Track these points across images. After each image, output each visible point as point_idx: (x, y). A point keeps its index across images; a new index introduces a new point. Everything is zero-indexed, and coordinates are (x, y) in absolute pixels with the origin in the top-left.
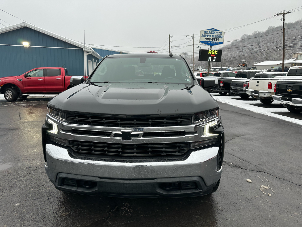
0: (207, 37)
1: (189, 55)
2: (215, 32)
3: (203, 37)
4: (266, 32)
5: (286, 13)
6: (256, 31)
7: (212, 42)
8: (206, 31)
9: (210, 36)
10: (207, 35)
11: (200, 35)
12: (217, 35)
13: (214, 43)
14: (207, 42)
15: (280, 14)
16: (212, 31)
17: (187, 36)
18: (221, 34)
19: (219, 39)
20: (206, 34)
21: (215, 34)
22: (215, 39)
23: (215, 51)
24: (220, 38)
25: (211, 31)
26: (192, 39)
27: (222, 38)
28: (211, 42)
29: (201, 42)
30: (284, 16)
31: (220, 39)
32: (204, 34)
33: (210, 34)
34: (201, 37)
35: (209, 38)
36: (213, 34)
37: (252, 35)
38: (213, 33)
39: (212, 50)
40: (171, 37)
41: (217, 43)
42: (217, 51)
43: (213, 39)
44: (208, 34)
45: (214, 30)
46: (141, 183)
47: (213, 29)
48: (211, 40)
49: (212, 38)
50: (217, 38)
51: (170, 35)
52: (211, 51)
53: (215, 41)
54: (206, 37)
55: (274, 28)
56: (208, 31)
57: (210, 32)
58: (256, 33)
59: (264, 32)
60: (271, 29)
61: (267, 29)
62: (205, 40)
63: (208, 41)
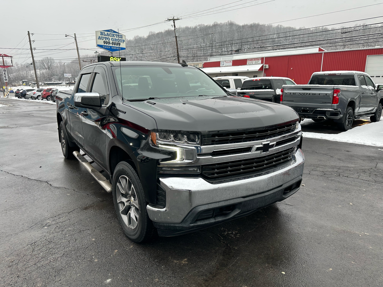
0: (106, 40)
1: (55, 62)
2: (114, 34)
3: (100, 39)
4: (147, 38)
5: (176, 20)
6: (137, 35)
7: (113, 47)
8: (103, 32)
9: (109, 39)
10: (105, 38)
11: (96, 37)
12: (117, 38)
13: (115, 48)
14: (106, 46)
15: (170, 20)
16: (111, 33)
17: (66, 36)
18: (122, 38)
19: (119, 44)
20: (103, 36)
21: (115, 37)
22: (115, 44)
23: (118, 58)
24: (121, 42)
25: (109, 33)
26: (75, 41)
27: (123, 42)
28: (111, 47)
29: (99, 46)
30: (174, 23)
31: (121, 44)
32: (101, 36)
33: (109, 36)
34: (98, 39)
35: (108, 41)
36: (112, 37)
37: (132, 40)
38: (112, 35)
39: (114, 57)
40: (31, 35)
41: (118, 49)
42: (120, 58)
43: (113, 43)
44: (106, 36)
45: (112, 32)
46: (276, 192)
47: (111, 30)
48: (111, 44)
49: (111, 42)
50: (117, 42)
51: (28, 32)
52: (112, 58)
53: (116, 46)
54: (104, 40)
55: (155, 34)
56: (106, 33)
57: (108, 35)
58: (136, 38)
59: (145, 37)
60: (152, 34)
61: (148, 35)
62: (103, 44)
63: (108, 45)
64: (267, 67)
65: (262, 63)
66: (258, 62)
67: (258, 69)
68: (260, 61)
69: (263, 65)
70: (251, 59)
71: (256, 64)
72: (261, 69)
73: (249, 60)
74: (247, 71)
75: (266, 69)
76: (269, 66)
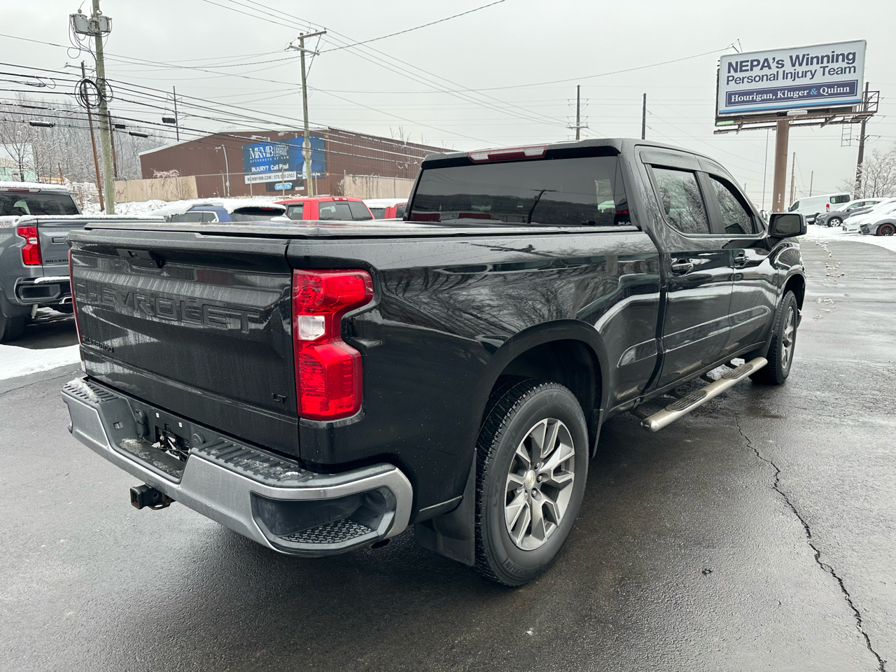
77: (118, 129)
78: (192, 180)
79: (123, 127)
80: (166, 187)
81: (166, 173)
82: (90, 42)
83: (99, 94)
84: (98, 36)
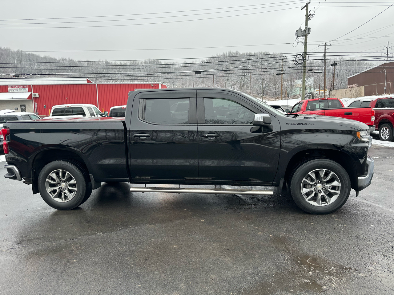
64: (37, 95)
65: (30, 90)
66: (24, 90)
67: (27, 98)
68: (27, 89)
69: (31, 94)
70: (14, 86)
71: (22, 92)
72: (30, 97)
73: (11, 87)
74: (12, 99)
75: (36, 98)
76: (39, 94)
77: (310, 71)
78: (363, 88)
79: (312, 70)
80: (352, 92)
81: (352, 86)
82: (302, 39)
83: (303, 59)
84: (306, 36)
